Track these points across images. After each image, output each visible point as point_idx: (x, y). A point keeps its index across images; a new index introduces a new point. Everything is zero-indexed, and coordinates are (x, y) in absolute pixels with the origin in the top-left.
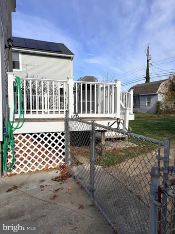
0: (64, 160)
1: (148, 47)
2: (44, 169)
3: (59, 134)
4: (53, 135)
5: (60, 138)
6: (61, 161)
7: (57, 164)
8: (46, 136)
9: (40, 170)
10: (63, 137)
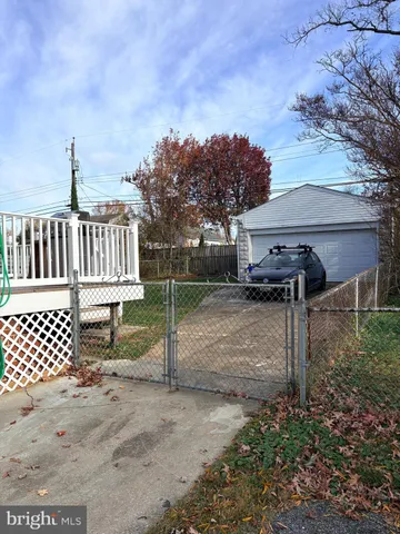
0: (71, 359)
1: (73, 145)
2: (41, 380)
3: (61, 314)
4: (51, 316)
5: (63, 319)
6: (66, 360)
7: (61, 367)
8: (41, 317)
9: (34, 382)
10: (68, 318)
